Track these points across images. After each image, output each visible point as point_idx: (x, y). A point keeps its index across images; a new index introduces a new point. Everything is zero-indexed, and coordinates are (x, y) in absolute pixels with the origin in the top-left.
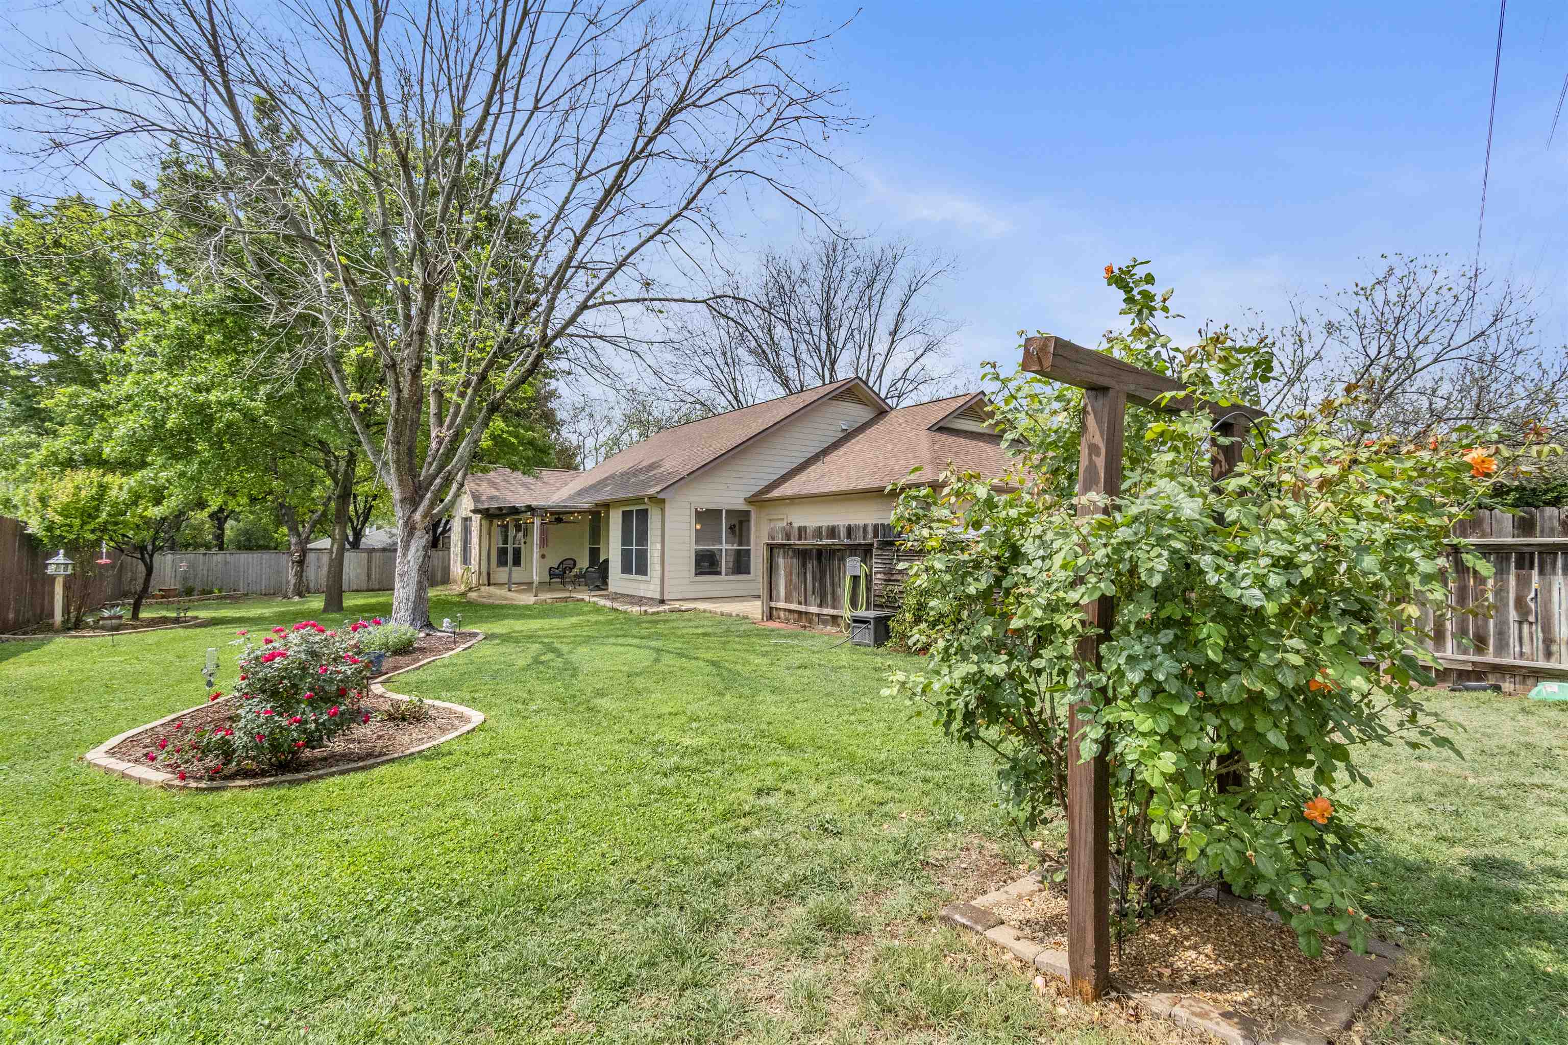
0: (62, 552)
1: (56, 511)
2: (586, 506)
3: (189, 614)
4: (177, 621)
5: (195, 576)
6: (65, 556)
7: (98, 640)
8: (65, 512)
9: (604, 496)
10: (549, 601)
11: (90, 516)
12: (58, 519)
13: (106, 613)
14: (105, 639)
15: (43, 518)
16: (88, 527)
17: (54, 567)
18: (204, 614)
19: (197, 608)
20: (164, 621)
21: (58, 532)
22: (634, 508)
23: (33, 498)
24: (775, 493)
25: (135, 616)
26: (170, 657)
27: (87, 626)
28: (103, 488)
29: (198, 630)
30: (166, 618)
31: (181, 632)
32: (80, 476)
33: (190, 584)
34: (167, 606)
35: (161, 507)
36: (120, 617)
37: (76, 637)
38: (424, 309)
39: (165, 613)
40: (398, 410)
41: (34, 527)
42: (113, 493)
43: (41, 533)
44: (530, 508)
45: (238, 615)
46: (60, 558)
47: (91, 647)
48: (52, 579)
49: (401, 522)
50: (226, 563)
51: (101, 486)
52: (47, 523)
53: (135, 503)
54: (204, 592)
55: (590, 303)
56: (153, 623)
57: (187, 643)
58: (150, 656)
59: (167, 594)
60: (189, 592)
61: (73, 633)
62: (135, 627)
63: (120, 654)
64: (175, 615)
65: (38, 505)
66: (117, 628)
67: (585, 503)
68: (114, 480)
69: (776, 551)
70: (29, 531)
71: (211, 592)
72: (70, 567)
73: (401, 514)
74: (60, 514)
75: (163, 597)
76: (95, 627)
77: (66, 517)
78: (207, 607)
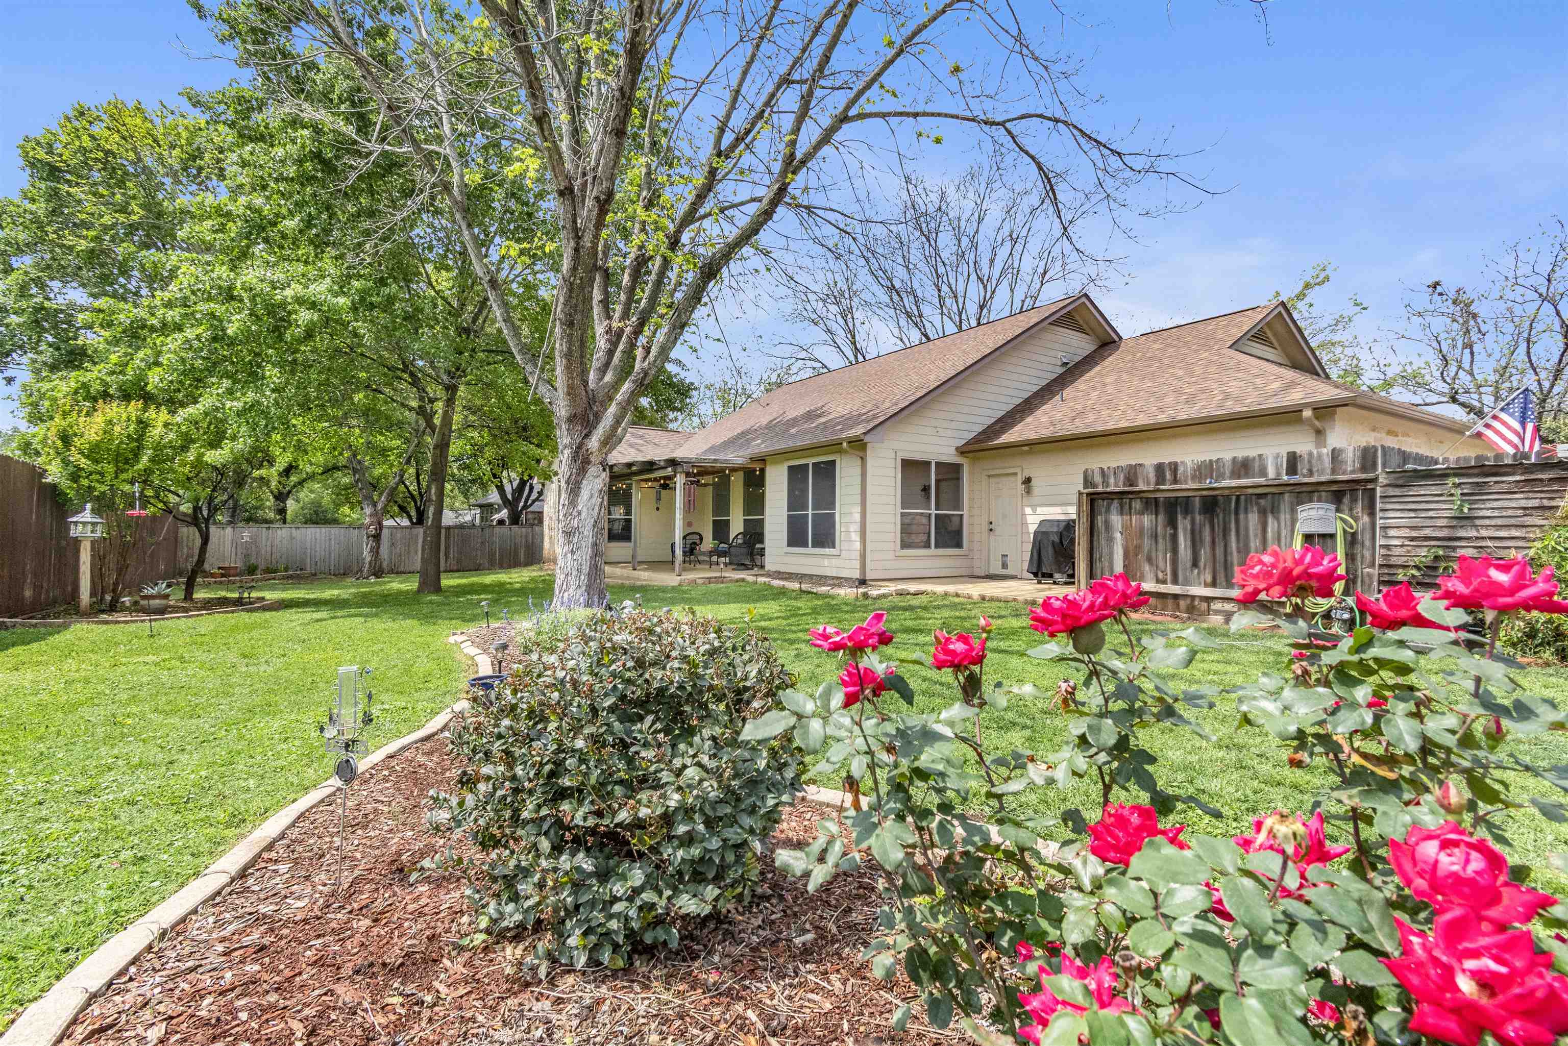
0: (89, 506)
1: (82, 453)
2: (740, 461)
3: (254, 594)
4: (239, 602)
5: (258, 553)
6: (93, 510)
7: (132, 627)
8: (94, 453)
9: (759, 447)
10: (700, 581)
11: (127, 461)
12: (84, 462)
13: (148, 591)
14: (141, 626)
15: (66, 462)
16: (123, 476)
17: (80, 527)
18: (271, 596)
19: (261, 589)
20: (223, 602)
21: (85, 482)
22: (810, 461)
23: (52, 436)
24: (1007, 438)
25: (188, 596)
26: (232, 657)
27: (124, 609)
28: (143, 425)
29: (268, 615)
30: (226, 598)
31: (243, 617)
32: (114, 410)
33: (253, 561)
34: (228, 586)
35: (219, 451)
36: (166, 597)
37: (106, 622)
38: (627, 90)
39: (223, 594)
40: (574, 269)
41: (55, 473)
42: (157, 431)
43: (65, 484)
44: (673, 462)
45: (312, 596)
46: (87, 516)
47: (120, 637)
48: (77, 542)
49: (567, 452)
50: (292, 538)
51: (140, 421)
52: (71, 469)
53: (184, 448)
54: (268, 571)
55: (852, 112)
56: (208, 605)
57: (254, 633)
58: (202, 656)
59: (226, 572)
60: (251, 570)
61: (104, 617)
62: (186, 610)
63: (156, 651)
64: (236, 595)
65: (59, 443)
66: (162, 611)
67: (736, 457)
68: (159, 417)
69: (1102, 504)
70: (49, 480)
71: (275, 571)
72: (99, 528)
73: (566, 441)
74: (87, 457)
75: (223, 576)
76: (136, 608)
77: (96, 461)
78: (273, 588)
